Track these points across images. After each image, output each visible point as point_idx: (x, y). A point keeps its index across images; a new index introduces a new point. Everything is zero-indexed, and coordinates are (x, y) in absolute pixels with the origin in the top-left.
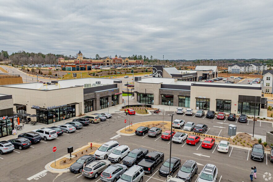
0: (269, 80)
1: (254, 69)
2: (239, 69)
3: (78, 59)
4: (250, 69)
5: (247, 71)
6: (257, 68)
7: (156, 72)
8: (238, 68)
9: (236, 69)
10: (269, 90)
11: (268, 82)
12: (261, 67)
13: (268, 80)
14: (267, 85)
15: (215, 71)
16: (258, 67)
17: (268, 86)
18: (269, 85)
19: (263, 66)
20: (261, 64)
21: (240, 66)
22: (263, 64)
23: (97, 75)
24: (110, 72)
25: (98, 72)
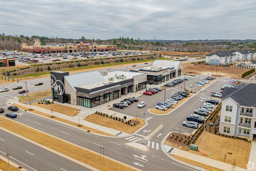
0: (231, 110)
1: (240, 58)
2: (219, 60)
3: (35, 46)
4: (233, 59)
5: (228, 62)
6: (243, 57)
7: (55, 83)
8: (218, 58)
9: (215, 60)
10: (229, 128)
11: (228, 114)
12: (248, 55)
13: (229, 112)
14: (226, 120)
15: (176, 68)
16: (244, 55)
17: (227, 122)
18: (230, 121)
19: (250, 54)
20: (248, 52)
21: (220, 56)
22: (250, 52)
23: (15, 74)
24: (40, 69)
25: (21, 69)
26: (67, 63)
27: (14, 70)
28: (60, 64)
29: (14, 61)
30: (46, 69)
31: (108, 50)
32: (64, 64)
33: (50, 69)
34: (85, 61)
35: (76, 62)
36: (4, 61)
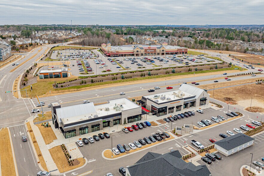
3: (107, 49)
23: (62, 86)
24: (84, 81)
25: (70, 81)
26: (112, 75)
27: (63, 82)
28: (105, 76)
29: (67, 73)
30: (89, 82)
31: (178, 53)
32: (109, 76)
33: (94, 81)
34: (132, 73)
35: (121, 74)
36: (59, 73)
